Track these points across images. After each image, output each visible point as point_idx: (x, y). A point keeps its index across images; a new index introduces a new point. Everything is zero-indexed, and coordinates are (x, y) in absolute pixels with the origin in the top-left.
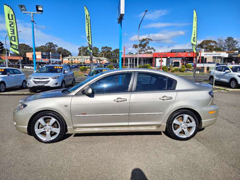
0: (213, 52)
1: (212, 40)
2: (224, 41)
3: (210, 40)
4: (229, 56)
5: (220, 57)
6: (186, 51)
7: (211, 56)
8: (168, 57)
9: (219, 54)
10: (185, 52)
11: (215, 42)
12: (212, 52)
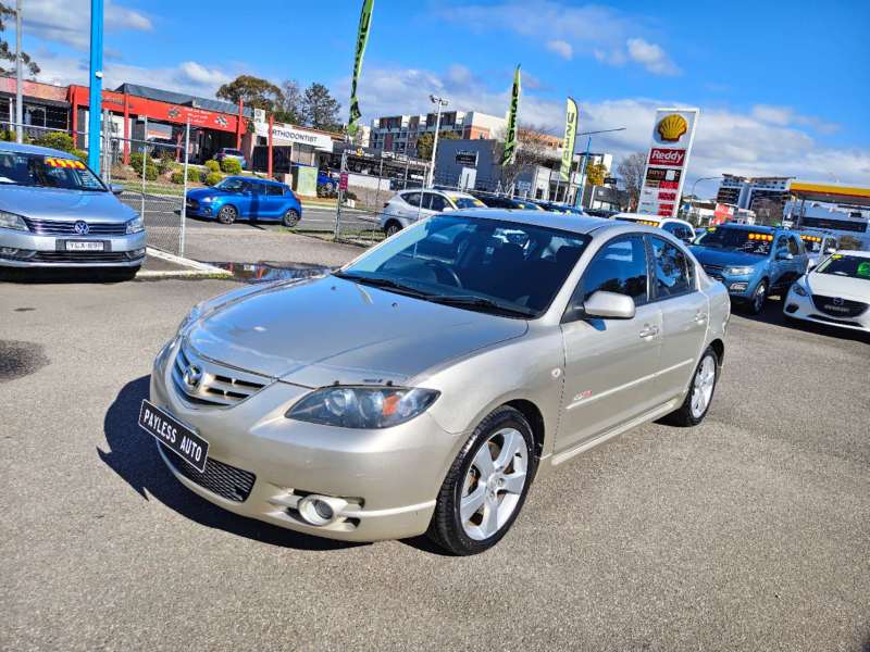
0: (286, 125)
1: (269, 81)
2: (304, 95)
3: (262, 81)
4: (334, 149)
5: (314, 147)
6: (194, 104)
7: (290, 139)
8: (140, 118)
9: (311, 139)
10: (189, 104)
11: (276, 90)
12: (283, 126)
